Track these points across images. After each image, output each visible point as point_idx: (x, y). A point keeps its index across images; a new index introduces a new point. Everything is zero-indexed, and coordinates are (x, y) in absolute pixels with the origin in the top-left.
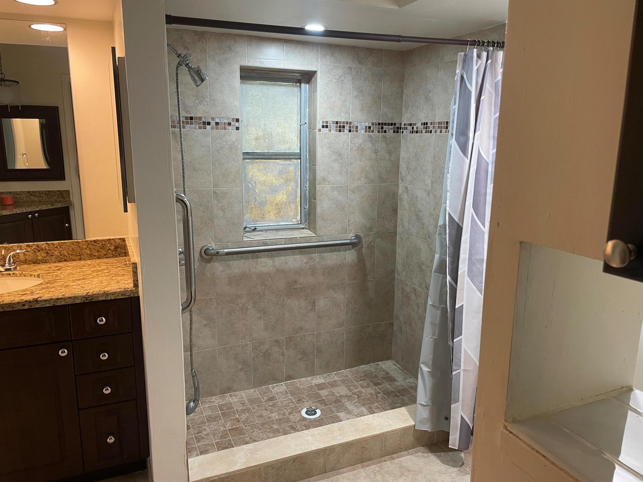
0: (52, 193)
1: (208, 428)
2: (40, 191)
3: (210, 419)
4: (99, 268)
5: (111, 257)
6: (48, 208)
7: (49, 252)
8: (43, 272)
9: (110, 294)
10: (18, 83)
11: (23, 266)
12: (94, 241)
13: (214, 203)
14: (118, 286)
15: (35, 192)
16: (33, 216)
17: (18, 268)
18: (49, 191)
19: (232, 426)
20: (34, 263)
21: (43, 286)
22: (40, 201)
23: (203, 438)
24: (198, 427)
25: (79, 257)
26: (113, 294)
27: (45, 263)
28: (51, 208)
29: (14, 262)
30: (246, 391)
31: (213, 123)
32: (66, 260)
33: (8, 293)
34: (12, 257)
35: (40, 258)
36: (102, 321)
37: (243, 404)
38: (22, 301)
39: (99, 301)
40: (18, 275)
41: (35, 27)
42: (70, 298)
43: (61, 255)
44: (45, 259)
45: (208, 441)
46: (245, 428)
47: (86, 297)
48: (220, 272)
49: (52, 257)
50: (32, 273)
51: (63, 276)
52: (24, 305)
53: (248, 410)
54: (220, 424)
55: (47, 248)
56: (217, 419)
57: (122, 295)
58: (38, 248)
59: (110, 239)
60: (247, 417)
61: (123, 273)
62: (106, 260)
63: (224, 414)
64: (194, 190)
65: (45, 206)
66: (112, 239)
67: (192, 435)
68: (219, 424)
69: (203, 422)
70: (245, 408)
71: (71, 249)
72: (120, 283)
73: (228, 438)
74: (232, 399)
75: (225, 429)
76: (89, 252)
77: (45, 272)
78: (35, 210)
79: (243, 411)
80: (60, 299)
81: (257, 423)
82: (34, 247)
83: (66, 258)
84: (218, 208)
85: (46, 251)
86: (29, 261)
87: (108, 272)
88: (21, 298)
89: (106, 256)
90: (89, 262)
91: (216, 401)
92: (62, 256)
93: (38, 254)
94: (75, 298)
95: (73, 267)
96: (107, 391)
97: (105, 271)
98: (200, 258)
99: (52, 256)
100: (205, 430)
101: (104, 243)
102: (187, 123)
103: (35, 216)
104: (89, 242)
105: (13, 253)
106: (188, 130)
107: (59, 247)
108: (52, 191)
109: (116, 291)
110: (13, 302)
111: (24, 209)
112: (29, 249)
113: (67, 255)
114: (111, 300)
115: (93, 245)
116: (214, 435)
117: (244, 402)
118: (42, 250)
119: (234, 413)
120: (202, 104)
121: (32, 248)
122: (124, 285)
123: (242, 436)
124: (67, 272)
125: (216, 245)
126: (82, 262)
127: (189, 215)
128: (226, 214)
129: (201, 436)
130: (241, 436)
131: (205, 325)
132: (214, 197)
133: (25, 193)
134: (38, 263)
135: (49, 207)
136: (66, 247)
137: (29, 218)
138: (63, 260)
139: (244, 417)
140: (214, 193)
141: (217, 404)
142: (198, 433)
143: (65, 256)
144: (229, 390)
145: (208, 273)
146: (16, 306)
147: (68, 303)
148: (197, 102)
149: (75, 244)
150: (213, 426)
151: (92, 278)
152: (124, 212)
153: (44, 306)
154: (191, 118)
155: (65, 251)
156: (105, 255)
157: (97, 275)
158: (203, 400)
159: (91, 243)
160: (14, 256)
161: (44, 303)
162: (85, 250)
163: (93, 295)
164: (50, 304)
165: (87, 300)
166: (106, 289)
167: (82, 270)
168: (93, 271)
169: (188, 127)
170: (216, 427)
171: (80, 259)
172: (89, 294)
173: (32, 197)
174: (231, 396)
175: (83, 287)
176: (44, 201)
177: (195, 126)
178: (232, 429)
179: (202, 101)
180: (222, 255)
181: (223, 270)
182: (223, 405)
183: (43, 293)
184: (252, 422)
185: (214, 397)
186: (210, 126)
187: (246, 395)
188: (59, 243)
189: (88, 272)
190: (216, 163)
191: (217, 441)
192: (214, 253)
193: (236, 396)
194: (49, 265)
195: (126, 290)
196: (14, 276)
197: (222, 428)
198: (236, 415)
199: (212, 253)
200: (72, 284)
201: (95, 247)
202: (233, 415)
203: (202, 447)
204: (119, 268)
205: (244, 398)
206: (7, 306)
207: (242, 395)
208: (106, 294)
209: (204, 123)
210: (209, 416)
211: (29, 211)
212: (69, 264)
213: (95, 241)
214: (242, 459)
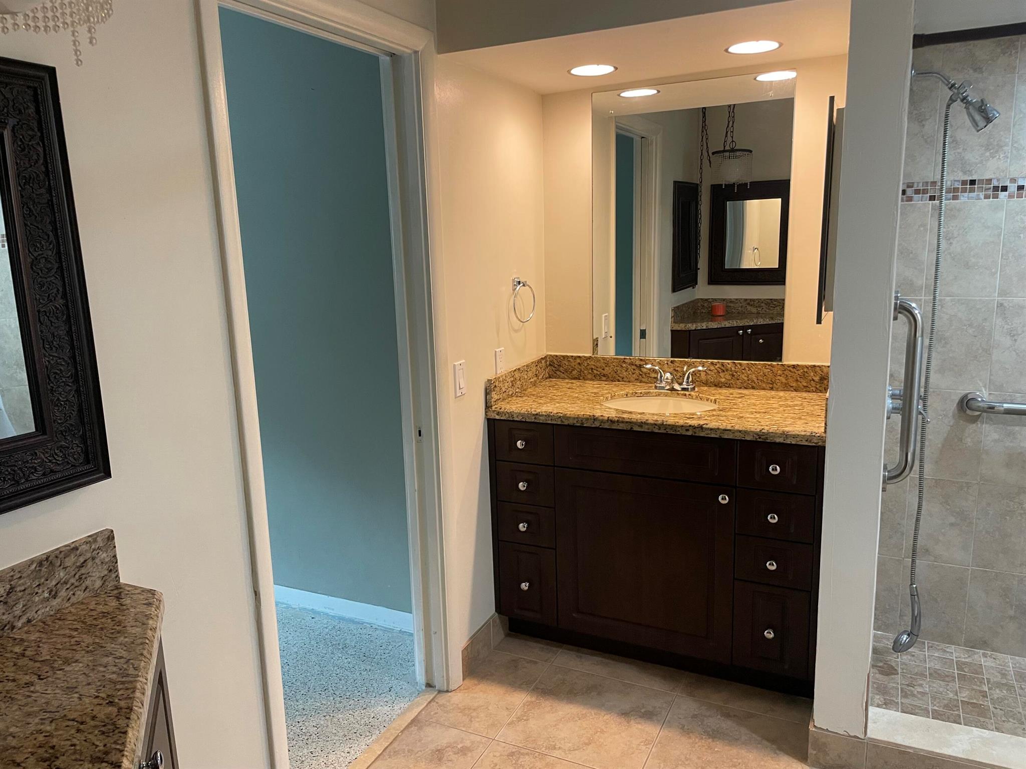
0: (775, 303)
1: (927, 686)
2: (760, 299)
3: (935, 675)
4: (792, 403)
5: (814, 392)
6: (765, 323)
7: (735, 373)
8: (722, 397)
9: (791, 435)
10: (751, 151)
11: (702, 388)
12: (794, 365)
13: (998, 322)
14: (804, 427)
15: (753, 300)
16: (745, 332)
17: (696, 389)
18: (771, 299)
19: (969, 699)
20: (716, 386)
21: (714, 413)
22: (758, 313)
23: (914, 695)
24: (911, 677)
25: (771, 386)
26: (795, 436)
27: (728, 387)
28: (770, 323)
29: (692, 381)
30: (1017, 658)
31: (1013, 188)
32: (753, 388)
33: (675, 414)
34: (692, 375)
35: (723, 380)
36: (775, 470)
37: (1004, 675)
38: (686, 425)
39: (775, 443)
40: (694, 397)
41: (762, 78)
42: (740, 431)
43: (748, 380)
44: (729, 382)
45: (921, 702)
46: (992, 709)
47: (759, 434)
48: (992, 441)
49: (738, 381)
50: (709, 397)
51: (741, 406)
52: (687, 430)
53: (1010, 688)
54: (951, 688)
55: (733, 369)
56: (947, 679)
57: (807, 441)
58: (722, 368)
59: (814, 366)
60: (1004, 696)
61: (819, 414)
62: (805, 394)
63: (962, 677)
64: (962, 300)
65: (762, 320)
66: (818, 366)
67: (898, 684)
68: (948, 688)
69: (923, 675)
70: (1004, 681)
71: (761, 374)
72: (810, 425)
73: (956, 713)
74: (985, 661)
75: (956, 697)
76: (784, 381)
77: (724, 398)
78: (748, 324)
79: (999, 685)
80: (728, 430)
81: (1019, 713)
82: (718, 366)
83: (754, 385)
84: (1002, 331)
85: (731, 373)
86: (711, 382)
87: (800, 409)
88: (685, 421)
89: (807, 389)
90: (782, 394)
91: (956, 653)
92: (749, 382)
93: (722, 375)
94: (746, 432)
95: (758, 396)
96: (772, 566)
97: (796, 408)
98: (956, 412)
99: (738, 379)
100: (921, 685)
101: (805, 370)
102: (964, 191)
103: (747, 333)
104: (786, 367)
105: (693, 369)
106: (964, 202)
107: (747, 369)
108: (776, 300)
109: (799, 434)
110: (677, 424)
111: (735, 323)
112: (712, 368)
113: (756, 380)
114: (791, 445)
115: (790, 371)
116: (934, 698)
117: (1007, 673)
118: (727, 370)
119: (981, 682)
120: (996, 156)
121: (716, 367)
122: (813, 428)
123: (982, 719)
124: (749, 401)
125: (990, 394)
126: (773, 393)
127: (919, 334)
128: (1017, 343)
129: (912, 692)
130: (980, 718)
131: (952, 525)
132: (997, 313)
133: (742, 301)
134: (720, 387)
135: (768, 321)
136: (756, 370)
137: (739, 334)
138: (750, 386)
139: (997, 693)
140: (999, 305)
141: (954, 659)
142: (908, 685)
143: (753, 381)
144: (983, 644)
145: (969, 440)
146: (679, 429)
147: (736, 438)
148: (988, 154)
149: (767, 367)
150: (938, 685)
151: (776, 413)
152: (817, 323)
153: (709, 436)
154: (973, 182)
155: (754, 375)
156: (805, 387)
157: (784, 410)
158: (933, 644)
159: (788, 369)
160: (694, 373)
161: (709, 432)
162: (779, 377)
163: (768, 433)
164: (716, 434)
165: (760, 438)
166: (787, 429)
167: (769, 402)
168: (781, 406)
169: (964, 198)
170: (941, 689)
171: (772, 389)
172: (763, 431)
173: (749, 308)
174: (985, 655)
175: (760, 422)
176: (763, 313)
177: (978, 195)
178: (968, 703)
179: (997, 152)
180: (999, 413)
181: (999, 439)
182: (965, 663)
183: (711, 420)
184: (1010, 707)
185: (953, 646)
186: (1007, 192)
187: (1015, 664)
188: (748, 364)
189: (774, 406)
190: (1010, 255)
191: (935, 708)
192: (983, 408)
193: (994, 659)
194: (731, 391)
195: (814, 434)
196: (689, 398)
197: (951, 695)
198: (984, 686)
199: (979, 407)
200: (748, 416)
201: (793, 374)
202: (978, 683)
203: (909, 706)
204: (817, 407)
205: (1009, 667)
206: (670, 427)
207: (1007, 661)
208: (785, 435)
209: (996, 189)
210: (936, 671)
211: (741, 325)
212: (755, 392)
213: (794, 367)
214: (962, 744)
